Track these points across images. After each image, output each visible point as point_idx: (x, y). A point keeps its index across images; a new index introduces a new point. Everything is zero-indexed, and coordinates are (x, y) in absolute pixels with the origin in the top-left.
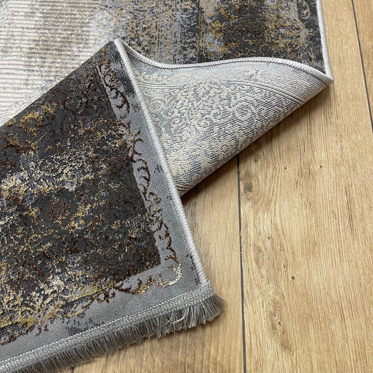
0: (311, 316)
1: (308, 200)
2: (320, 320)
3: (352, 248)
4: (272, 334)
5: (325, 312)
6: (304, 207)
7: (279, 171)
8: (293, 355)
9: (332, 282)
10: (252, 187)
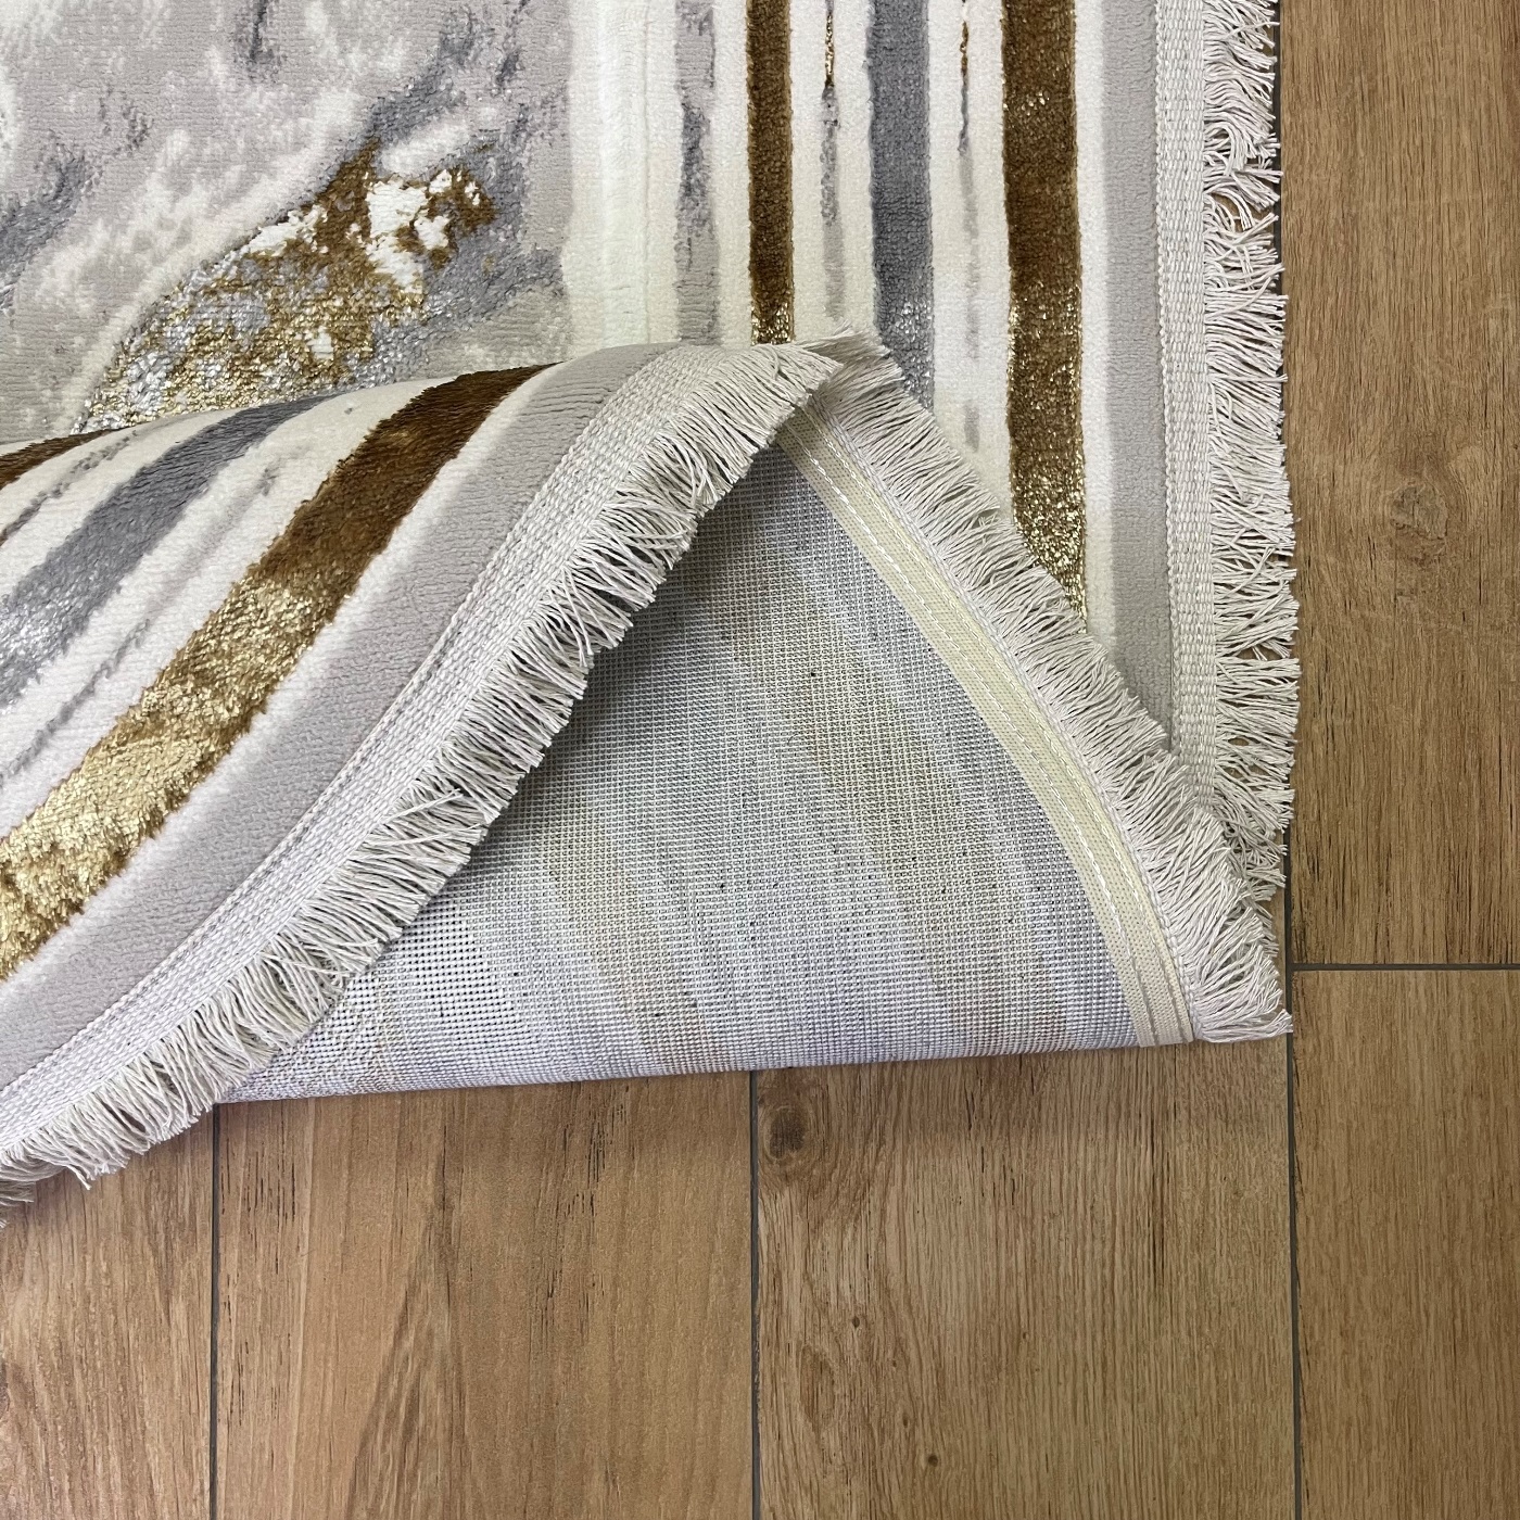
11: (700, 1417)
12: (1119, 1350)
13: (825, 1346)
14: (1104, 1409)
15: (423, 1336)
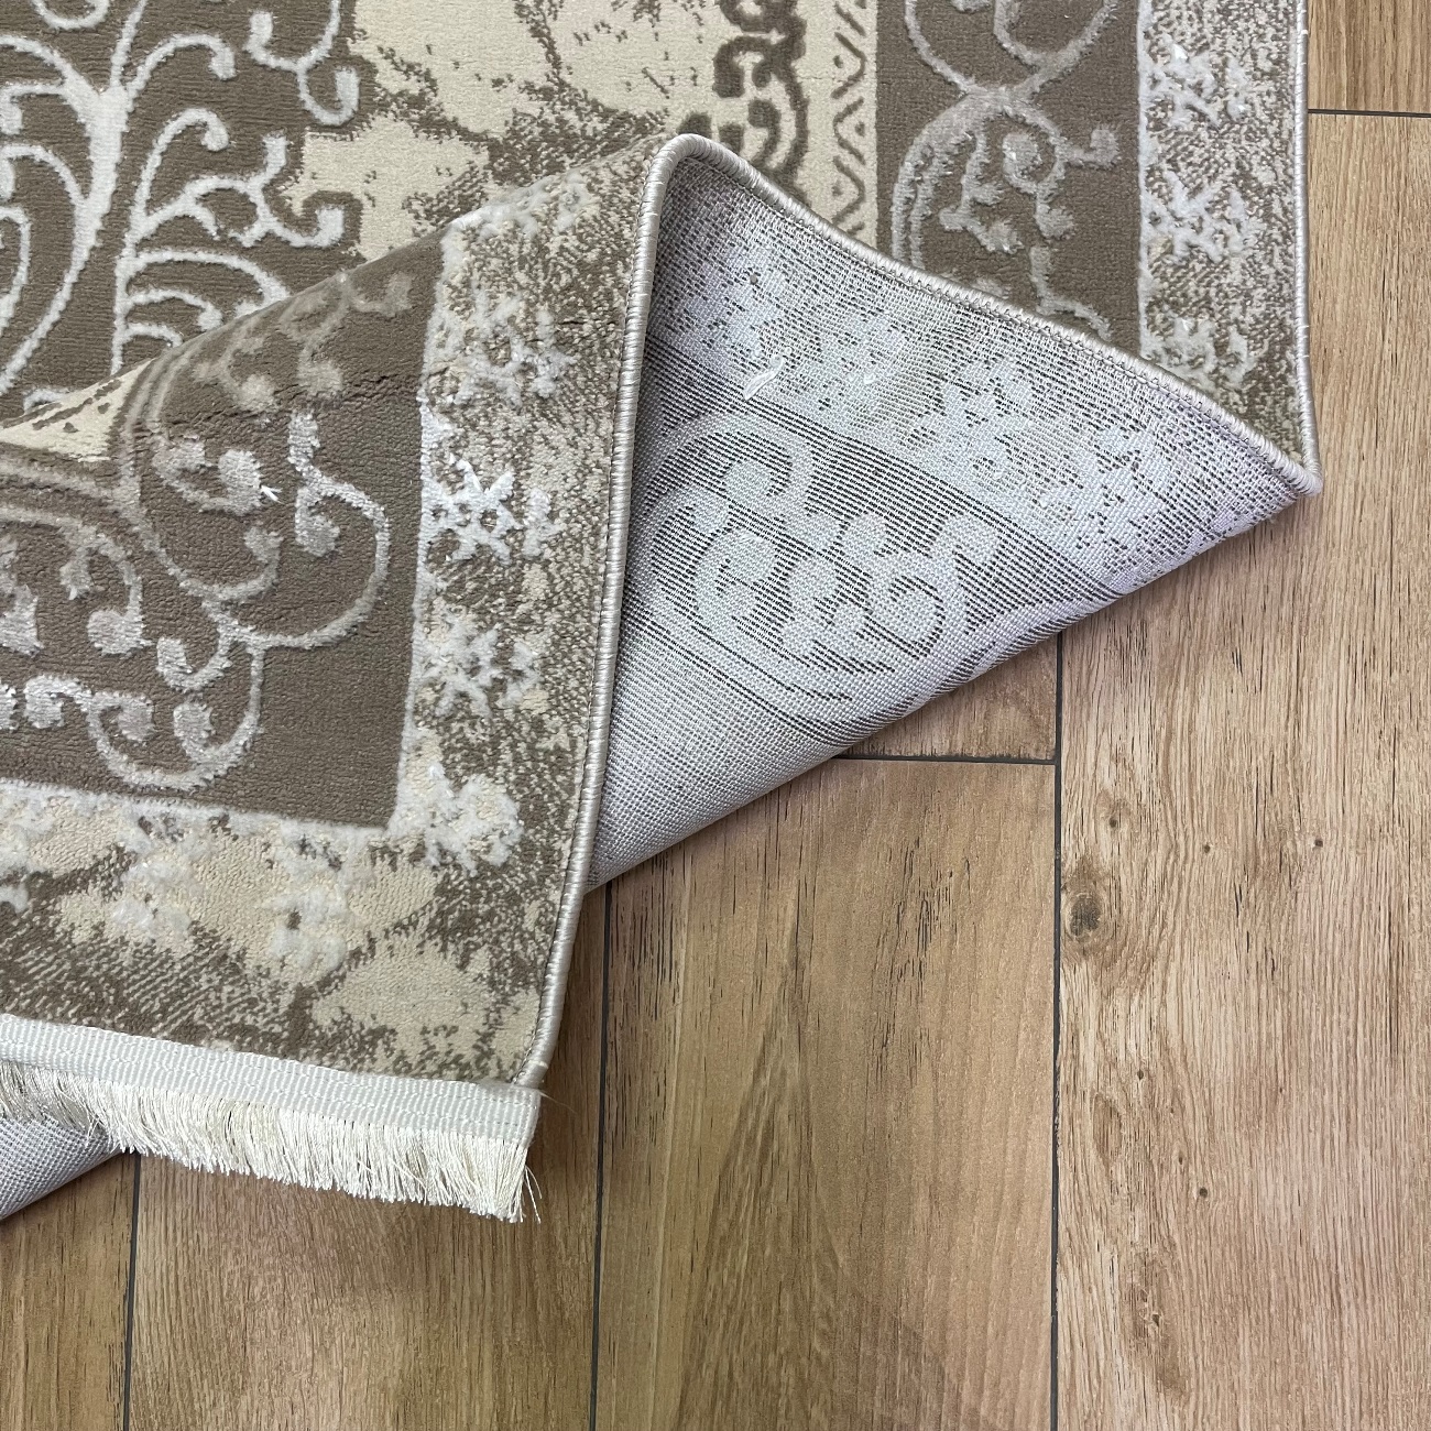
0: (1246, 1299)
1: (1269, 953)
2: (1272, 1310)
3: (1387, 1105)
4: (1133, 1349)
5: (1286, 1287)
6: (1253, 976)
7: (1186, 857)
8: (1187, 1402)
9: (1316, 1204)
10: (1098, 914)
11: (1009, 1151)
12: (1361, 1104)
13: (1114, 1094)
14: (1347, 1154)
15: (777, 1075)
